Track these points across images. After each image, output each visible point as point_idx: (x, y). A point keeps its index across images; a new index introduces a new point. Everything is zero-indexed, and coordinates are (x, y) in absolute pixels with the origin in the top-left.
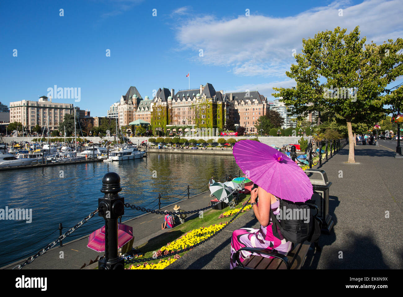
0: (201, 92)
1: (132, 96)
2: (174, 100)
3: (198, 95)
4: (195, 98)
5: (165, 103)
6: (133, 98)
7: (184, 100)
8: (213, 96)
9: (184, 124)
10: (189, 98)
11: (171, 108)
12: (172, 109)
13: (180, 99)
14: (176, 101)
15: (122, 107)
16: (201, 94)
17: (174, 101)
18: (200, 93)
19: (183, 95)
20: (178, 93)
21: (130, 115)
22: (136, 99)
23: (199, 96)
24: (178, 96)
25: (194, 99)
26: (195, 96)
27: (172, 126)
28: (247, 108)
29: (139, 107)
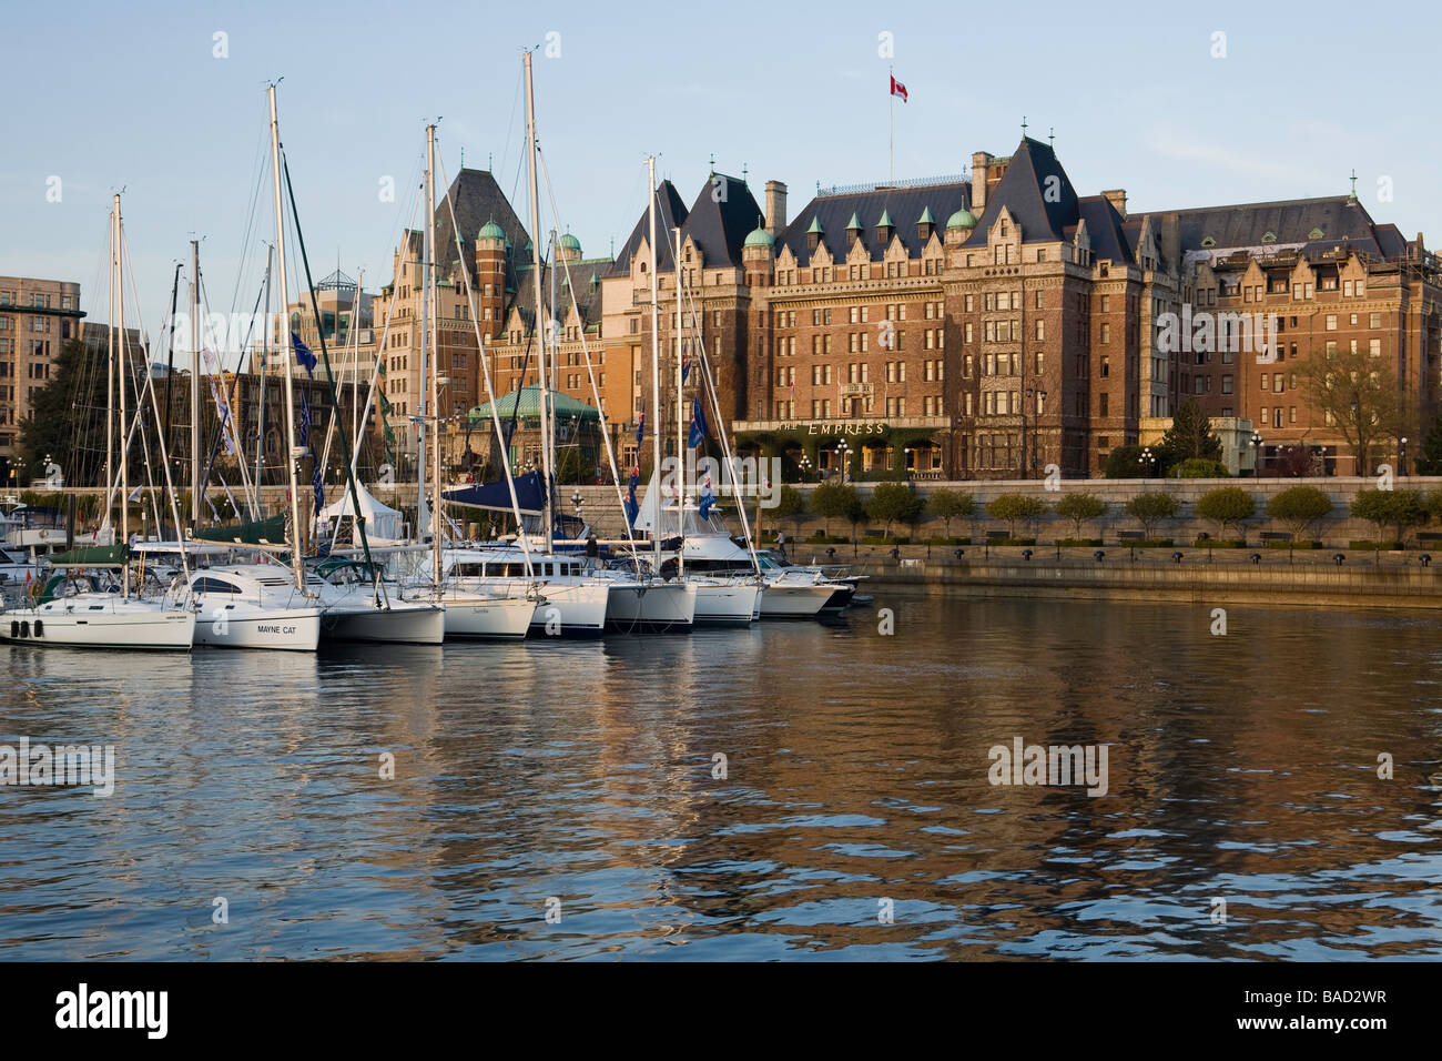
0: (978, 198)
1: (475, 236)
2: (786, 252)
3: (958, 219)
4: (934, 240)
5: (729, 275)
6: (480, 246)
7: (858, 255)
8: (1066, 230)
9: (855, 413)
10: (896, 242)
11: (764, 306)
12: (771, 313)
13: (829, 250)
14: (803, 263)
15: (407, 304)
16: (978, 213)
17: (786, 261)
18: (969, 206)
19: (853, 224)
20: (816, 208)
21: (459, 356)
22: (496, 254)
23: (964, 228)
24: (814, 228)
25: (933, 250)
26: (937, 227)
27: (775, 426)
28: (1287, 315)
29: (520, 310)
